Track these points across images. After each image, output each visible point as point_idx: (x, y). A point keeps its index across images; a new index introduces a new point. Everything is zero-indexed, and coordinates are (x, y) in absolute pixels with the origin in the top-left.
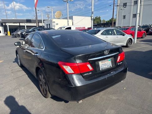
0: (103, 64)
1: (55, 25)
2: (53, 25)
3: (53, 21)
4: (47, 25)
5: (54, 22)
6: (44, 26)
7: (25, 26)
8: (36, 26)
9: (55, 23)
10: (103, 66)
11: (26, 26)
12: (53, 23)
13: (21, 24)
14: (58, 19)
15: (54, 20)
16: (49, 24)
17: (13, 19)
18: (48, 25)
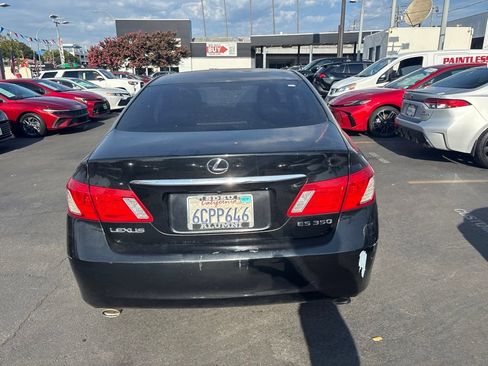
0: (207, 207)
1: (395, 49)
2: (389, 49)
3: (391, 35)
4: (371, 49)
5: (396, 39)
6: (361, 55)
7: (308, 55)
8: (335, 55)
9: (396, 44)
10: (206, 216)
11: (314, 55)
12: (390, 44)
13: (304, 50)
14: (417, 29)
15: (395, 32)
16: (378, 48)
17: (281, 34)
18: (375, 52)
